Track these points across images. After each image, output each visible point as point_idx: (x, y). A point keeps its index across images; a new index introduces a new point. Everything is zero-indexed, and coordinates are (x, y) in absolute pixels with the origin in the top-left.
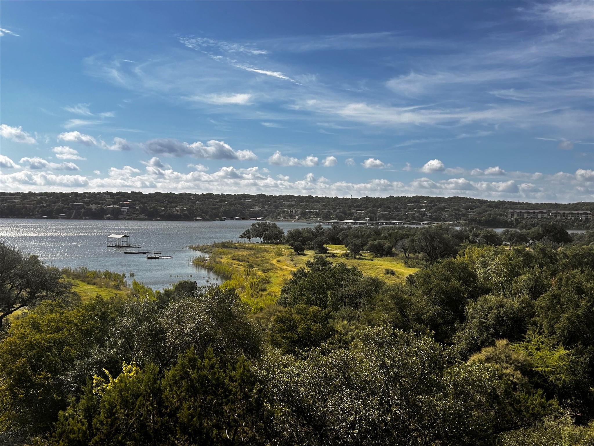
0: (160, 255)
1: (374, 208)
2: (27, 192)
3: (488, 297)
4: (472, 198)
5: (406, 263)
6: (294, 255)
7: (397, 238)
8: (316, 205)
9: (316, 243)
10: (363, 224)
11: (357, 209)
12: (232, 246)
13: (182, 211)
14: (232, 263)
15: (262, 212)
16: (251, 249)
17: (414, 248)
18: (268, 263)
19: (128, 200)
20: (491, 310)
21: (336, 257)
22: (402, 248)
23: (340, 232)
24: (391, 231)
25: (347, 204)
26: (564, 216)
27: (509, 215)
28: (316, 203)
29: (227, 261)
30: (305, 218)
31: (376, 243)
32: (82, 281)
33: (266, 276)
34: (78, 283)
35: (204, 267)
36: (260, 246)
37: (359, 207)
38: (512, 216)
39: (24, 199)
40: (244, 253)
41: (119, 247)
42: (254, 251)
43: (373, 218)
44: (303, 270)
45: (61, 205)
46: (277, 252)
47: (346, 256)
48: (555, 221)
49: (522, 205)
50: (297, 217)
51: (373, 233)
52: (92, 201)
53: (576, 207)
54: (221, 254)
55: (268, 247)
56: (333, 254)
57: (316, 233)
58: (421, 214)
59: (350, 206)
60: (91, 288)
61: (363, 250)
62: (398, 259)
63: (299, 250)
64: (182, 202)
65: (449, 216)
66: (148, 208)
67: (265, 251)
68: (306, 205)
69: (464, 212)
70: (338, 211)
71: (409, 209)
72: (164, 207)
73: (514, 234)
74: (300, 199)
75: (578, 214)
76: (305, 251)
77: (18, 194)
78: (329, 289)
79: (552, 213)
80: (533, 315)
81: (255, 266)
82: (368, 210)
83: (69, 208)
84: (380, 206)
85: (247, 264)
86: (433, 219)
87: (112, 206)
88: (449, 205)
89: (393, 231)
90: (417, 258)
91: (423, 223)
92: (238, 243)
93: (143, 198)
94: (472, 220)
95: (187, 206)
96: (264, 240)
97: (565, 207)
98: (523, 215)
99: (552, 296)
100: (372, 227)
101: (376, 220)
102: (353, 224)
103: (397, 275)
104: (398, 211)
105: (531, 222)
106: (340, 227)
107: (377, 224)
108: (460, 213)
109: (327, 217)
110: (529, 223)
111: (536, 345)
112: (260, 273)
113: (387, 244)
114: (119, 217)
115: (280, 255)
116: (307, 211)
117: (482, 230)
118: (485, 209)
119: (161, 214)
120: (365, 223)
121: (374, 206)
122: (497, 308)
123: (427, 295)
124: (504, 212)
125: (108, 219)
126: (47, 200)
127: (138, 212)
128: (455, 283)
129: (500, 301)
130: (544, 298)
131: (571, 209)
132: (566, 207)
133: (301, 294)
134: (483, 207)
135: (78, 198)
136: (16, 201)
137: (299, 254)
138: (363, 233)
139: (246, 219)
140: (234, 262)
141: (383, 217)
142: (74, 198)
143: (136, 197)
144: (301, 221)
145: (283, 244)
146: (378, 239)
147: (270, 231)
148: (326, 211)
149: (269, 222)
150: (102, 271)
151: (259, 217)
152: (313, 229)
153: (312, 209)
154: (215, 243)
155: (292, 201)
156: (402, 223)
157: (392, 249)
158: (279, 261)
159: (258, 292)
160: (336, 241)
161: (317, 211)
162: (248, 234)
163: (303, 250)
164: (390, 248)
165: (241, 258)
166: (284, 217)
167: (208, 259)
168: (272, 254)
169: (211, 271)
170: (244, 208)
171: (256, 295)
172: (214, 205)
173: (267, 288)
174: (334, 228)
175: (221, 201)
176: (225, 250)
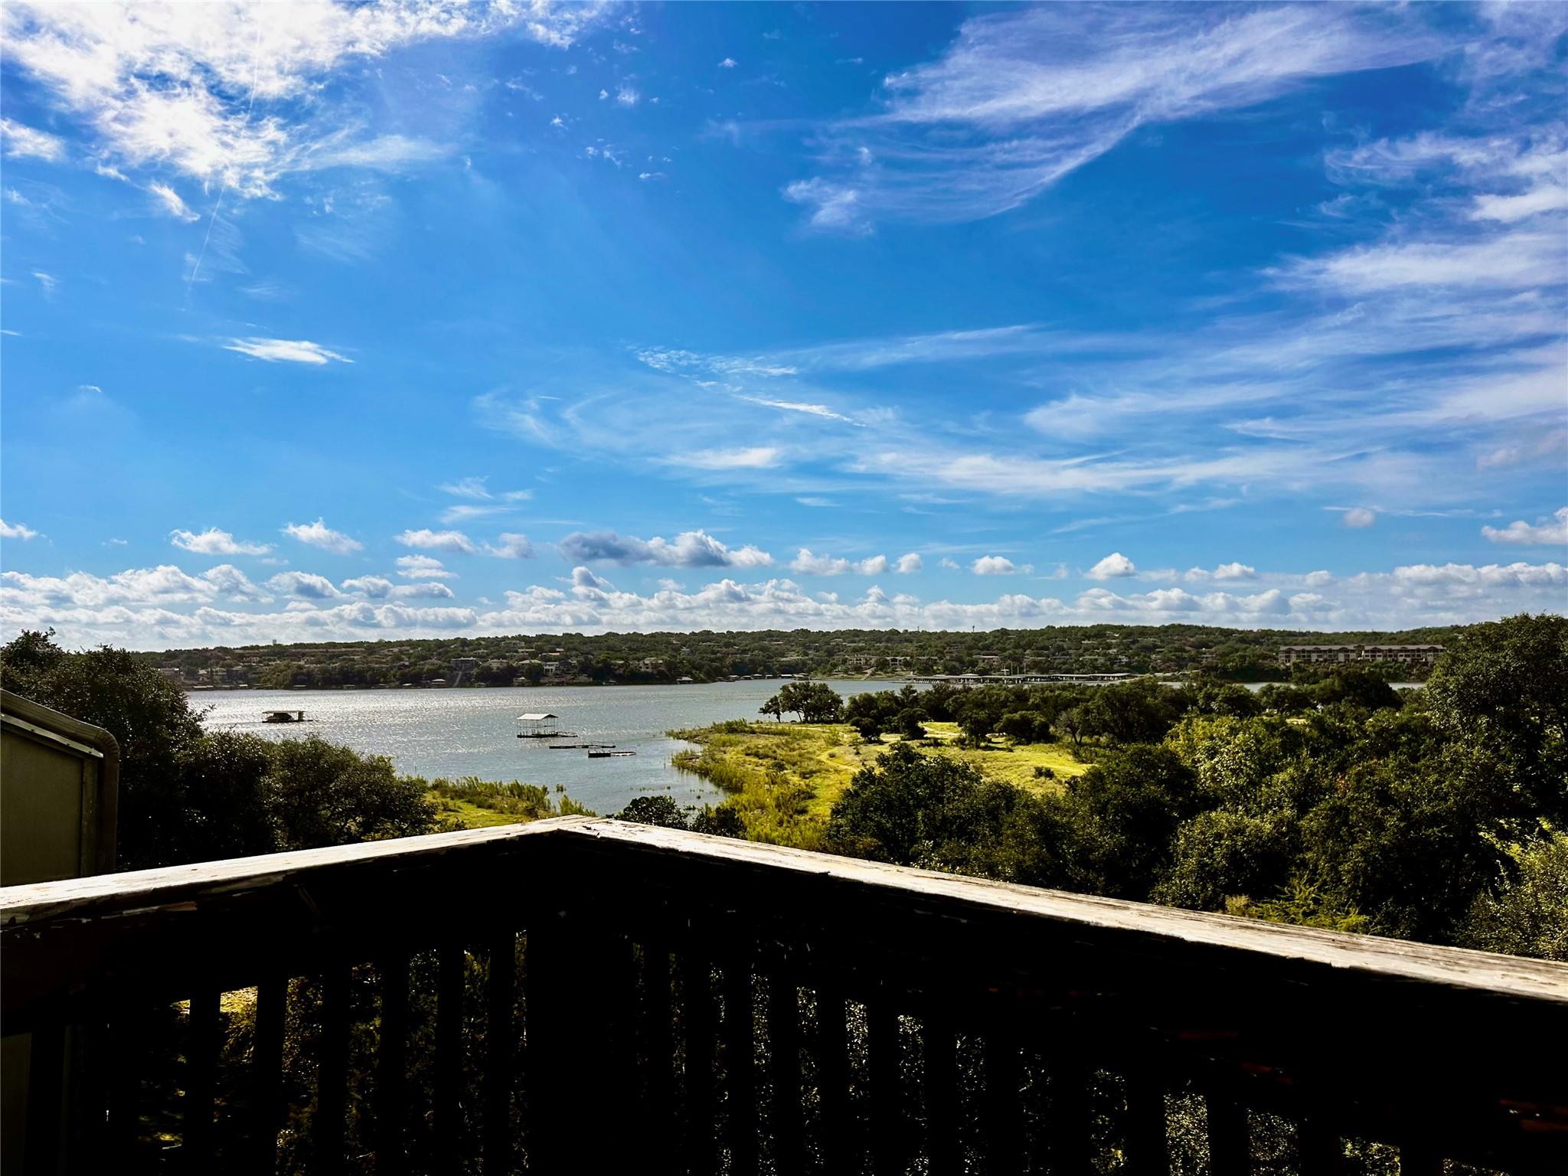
0: (612, 750)
1: (1017, 651)
2: (375, 640)
3: (1213, 814)
4: (1207, 625)
5: (1076, 754)
6: (860, 743)
7: (1056, 706)
8: (906, 647)
9: (903, 718)
10: (997, 681)
11: (983, 652)
12: (746, 729)
13: (655, 666)
14: (745, 761)
15: (804, 664)
16: (782, 733)
17: (1090, 726)
18: (811, 759)
19: (558, 650)
20: (1219, 841)
21: (941, 745)
22: (1068, 726)
23: (948, 698)
24: (1047, 693)
25: (964, 643)
26: (1390, 656)
27: (1282, 657)
28: (905, 644)
29: (735, 757)
30: (886, 672)
31: (1017, 716)
32: (469, 802)
33: (807, 785)
34: (461, 805)
35: (693, 770)
36: (797, 728)
37: (987, 648)
38: (1288, 658)
39: (370, 654)
40: (767, 742)
41: (539, 736)
42: (786, 737)
43: (1015, 669)
44: (870, 772)
45: (436, 662)
46: (830, 738)
47: (960, 742)
48: (1372, 667)
49: (1306, 638)
50: (869, 671)
51: (1012, 698)
52: (492, 652)
53: (1413, 637)
54: (724, 744)
55: (815, 729)
56: (936, 739)
57: (903, 700)
58: (1110, 659)
59: (970, 648)
60: (483, 815)
61: (992, 731)
62: (1061, 747)
63: (870, 734)
64: (655, 650)
65: (1164, 662)
66: (593, 662)
67: (808, 736)
68: (886, 647)
69: (1193, 653)
70: (948, 657)
71: (1086, 650)
72: (622, 659)
73: (1284, 693)
74: (875, 636)
75: (1419, 650)
76: (882, 735)
77: (360, 644)
78: (918, 807)
79: (1366, 651)
80: (1298, 848)
81: (786, 766)
82: (1007, 654)
83: (449, 668)
84: (1029, 645)
85: (771, 762)
86: (1132, 669)
87: (527, 662)
88: (1162, 641)
89: (1052, 694)
90: (1097, 744)
91: (1114, 677)
92: (757, 722)
93: (585, 643)
94: (1208, 670)
95: (665, 657)
96: (806, 717)
97: (1392, 638)
98: (1309, 656)
99: (1331, 809)
100: (1010, 686)
101: (1021, 672)
102: (977, 681)
103: (1059, 778)
104: (1063, 655)
105: (1325, 670)
106: (948, 687)
107: (1024, 680)
108: (1186, 655)
109: (926, 670)
110: (1320, 671)
111: (1303, 905)
112: (796, 779)
113: (1039, 719)
114: (541, 681)
115: (836, 743)
116: (888, 658)
117: (1221, 686)
118: (1232, 647)
119: (617, 672)
120: (1001, 679)
121: (1017, 646)
122: (1230, 837)
123: (1099, 815)
124: (1271, 650)
125: (522, 685)
126: (412, 654)
127: (575, 671)
128: (1152, 789)
129: (1235, 823)
130: (1316, 815)
131: (1403, 641)
132: (1395, 639)
133: (865, 818)
134: (1230, 643)
135: (466, 649)
136: (356, 657)
137: (870, 742)
138: (993, 699)
139: (775, 677)
140: (748, 758)
141: (1035, 666)
142: (461, 648)
143: (572, 643)
144: (877, 679)
145: (841, 722)
146: (1022, 710)
147: (816, 698)
148: (926, 658)
149: (815, 682)
150: (505, 784)
151: (798, 673)
152: (898, 694)
153: (898, 654)
154: (714, 724)
155: (859, 642)
156: (1072, 678)
157: (1049, 728)
158: (832, 756)
159: (791, 817)
160: (940, 714)
161: (908, 658)
162: (775, 704)
163: (878, 734)
164: (1045, 726)
165: (761, 751)
166: (846, 672)
167: (700, 754)
168: (821, 742)
169: (706, 777)
170: (770, 657)
171: (789, 822)
172: (714, 653)
173: (809, 808)
174: (937, 690)
175: (728, 645)
176: (732, 737)
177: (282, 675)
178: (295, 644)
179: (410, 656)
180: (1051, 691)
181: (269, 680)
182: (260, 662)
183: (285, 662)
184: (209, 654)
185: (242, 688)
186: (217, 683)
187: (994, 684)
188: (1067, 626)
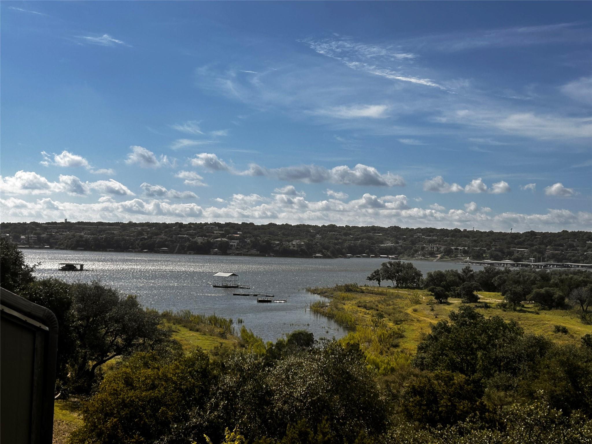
0: (272, 298)
1: (541, 246)
2: (127, 222)
5: (583, 318)
6: (434, 303)
8: (465, 241)
9: (464, 289)
10: (527, 266)
11: (518, 246)
12: (358, 290)
13: (299, 246)
14: (357, 311)
15: (396, 248)
16: (381, 294)
18: (401, 312)
19: (238, 233)
21: (489, 307)
22: (578, 299)
23: (495, 276)
24: (564, 276)
25: (505, 239)
28: (465, 239)
29: (351, 307)
30: (451, 257)
31: (543, 291)
32: (184, 326)
33: (399, 329)
34: (180, 328)
35: (324, 314)
36: (392, 291)
37: (521, 244)
39: (124, 230)
40: (372, 299)
41: (226, 287)
42: (384, 297)
43: (539, 258)
44: (445, 324)
45: (164, 237)
46: (413, 299)
47: (503, 306)
50: (439, 256)
51: (539, 278)
52: (198, 233)
54: (343, 299)
55: (402, 292)
56: (486, 303)
57: (463, 276)
59: (509, 243)
60: (193, 336)
61: (525, 300)
62: (572, 313)
63: (441, 298)
64: (300, 236)
66: (261, 242)
67: (399, 296)
68: (452, 240)
70: (493, 249)
71: (589, 248)
72: (279, 241)
74: (444, 232)
76: (449, 299)
77: (117, 224)
78: (479, 348)
81: (385, 316)
82: (534, 248)
83: (172, 241)
84: (550, 243)
85: (375, 312)
87: (219, 239)
89: (567, 277)
92: (365, 286)
93: (255, 229)
95: (306, 241)
96: (397, 284)
100: (537, 270)
101: (543, 261)
102: (513, 265)
103: (571, 333)
104: (573, 250)
106: (495, 269)
107: (545, 266)
109: (478, 256)
112: (391, 324)
113: (558, 293)
114: (227, 252)
115: (417, 302)
116: (453, 248)
119: (275, 249)
120: (529, 265)
121: (542, 243)
125: (216, 254)
126: (149, 231)
127: (249, 246)
133: (442, 354)
135: (182, 229)
136: (115, 232)
137: (441, 303)
138: (526, 278)
139: (376, 257)
140: (359, 309)
141: (553, 257)
142: (179, 229)
143: (248, 229)
144: (444, 261)
145: (421, 289)
146: (546, 287)
147: (405, 272)
148: (478, 248)
149: (404, 261)
150: (206, 316)
151: (391, 255)
152: (460, 271)
153: (459, 245)
154: (337, 285)
155: (433, 236)
156: (579, 266)
157: (564, 300)
158: (415, 311)
159: (388, 349)
160: (489, 287)
161: (466, 248)
162: (377, 275)
163: (446, 297)
164: (562, 298)
165: (368, 304)
166: (424, 256)
167: (328, 304)
168: (407, 301)
169: (332, 319)
170: (373, 244)
171: (387, 352)
172: (337, 239)
173: (400, 344)
174: (487, 270)
175: (346, 234)
176: (349, 294)
177: (70, 241)
178: (79, 222)
179: (148, 233)
180: (566, 275)
181: (62, 243)
182: (57, 232)
183: (72, 233)
184: (27, 226)
185: (46, 248)
186: (31, 244)
187: (526, 268)
188: (576, 231)
